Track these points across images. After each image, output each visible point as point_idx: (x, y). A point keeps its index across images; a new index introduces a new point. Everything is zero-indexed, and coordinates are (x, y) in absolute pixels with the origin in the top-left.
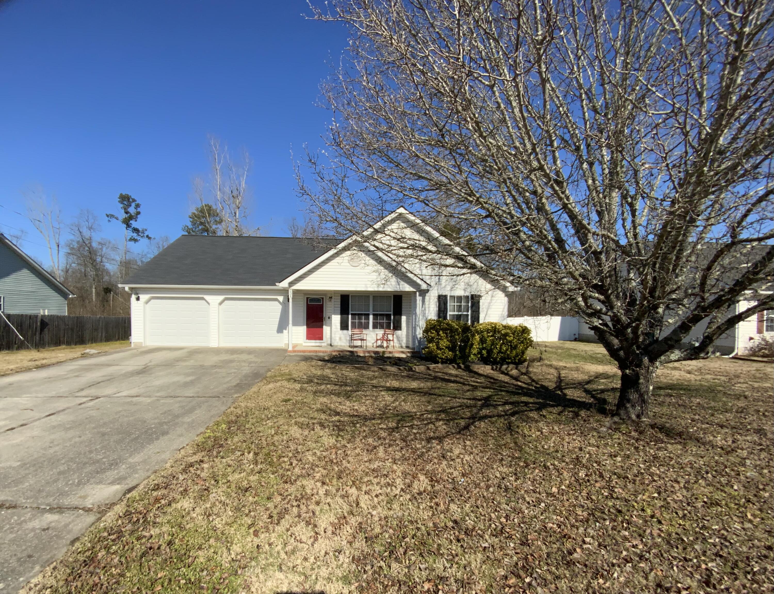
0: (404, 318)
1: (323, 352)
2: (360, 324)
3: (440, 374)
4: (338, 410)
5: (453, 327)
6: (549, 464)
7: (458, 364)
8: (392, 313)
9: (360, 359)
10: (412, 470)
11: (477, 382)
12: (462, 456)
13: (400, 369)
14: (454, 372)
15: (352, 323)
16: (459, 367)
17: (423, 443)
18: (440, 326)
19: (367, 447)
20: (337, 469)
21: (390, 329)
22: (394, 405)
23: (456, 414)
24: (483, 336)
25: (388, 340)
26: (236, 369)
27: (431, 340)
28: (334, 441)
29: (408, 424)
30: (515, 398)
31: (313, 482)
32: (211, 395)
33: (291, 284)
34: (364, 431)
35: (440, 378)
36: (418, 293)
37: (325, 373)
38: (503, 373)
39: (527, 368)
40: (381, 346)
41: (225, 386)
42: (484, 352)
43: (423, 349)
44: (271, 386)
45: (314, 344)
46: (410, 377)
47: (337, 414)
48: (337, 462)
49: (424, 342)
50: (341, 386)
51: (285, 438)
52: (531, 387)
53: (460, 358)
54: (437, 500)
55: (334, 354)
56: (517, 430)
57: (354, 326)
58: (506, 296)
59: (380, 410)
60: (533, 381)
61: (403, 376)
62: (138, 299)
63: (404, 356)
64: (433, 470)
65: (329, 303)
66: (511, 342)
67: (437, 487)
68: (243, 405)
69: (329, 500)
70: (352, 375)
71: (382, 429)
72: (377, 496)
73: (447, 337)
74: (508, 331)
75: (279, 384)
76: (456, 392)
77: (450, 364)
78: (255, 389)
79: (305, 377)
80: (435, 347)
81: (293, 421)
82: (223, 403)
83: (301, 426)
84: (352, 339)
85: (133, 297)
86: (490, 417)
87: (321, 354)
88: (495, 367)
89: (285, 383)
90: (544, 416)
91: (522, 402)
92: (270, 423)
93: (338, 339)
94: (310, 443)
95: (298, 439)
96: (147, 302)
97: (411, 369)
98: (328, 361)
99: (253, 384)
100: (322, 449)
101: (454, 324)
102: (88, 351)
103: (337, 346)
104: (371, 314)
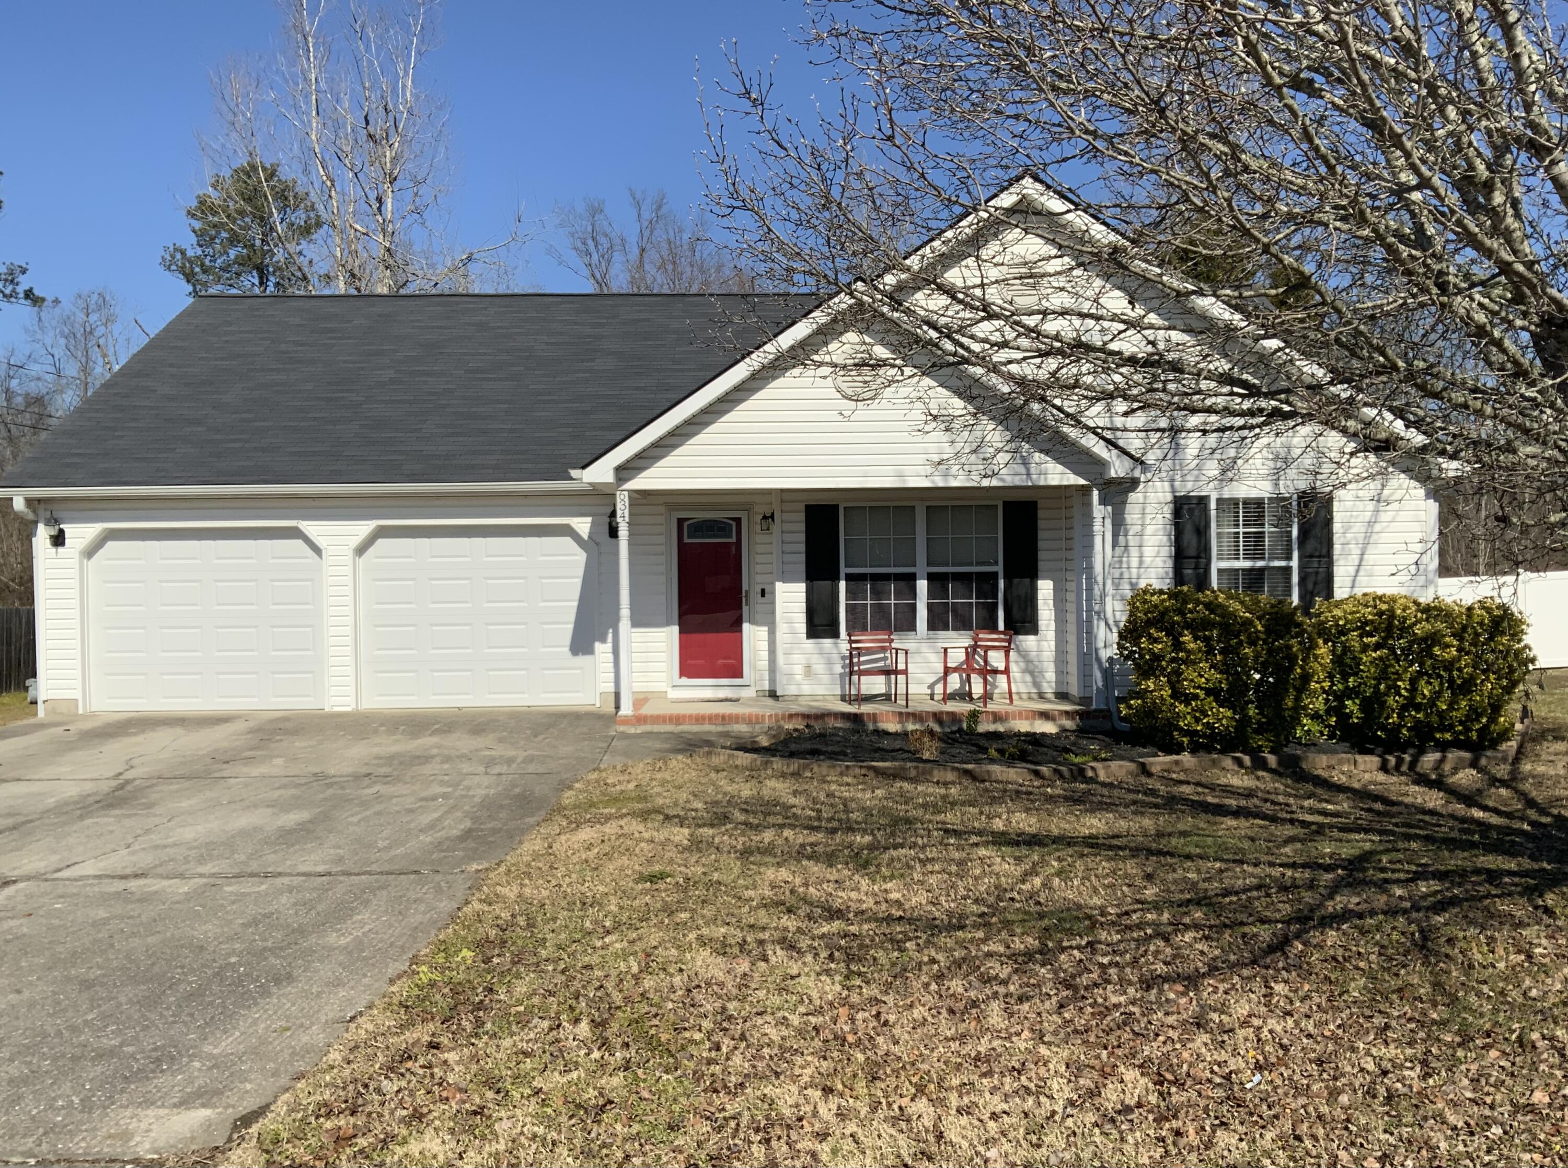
0: (1045, 589)
1: (750, 720)
2: (881, 611)
3: (1187, 790)
4: (837, 904)
5: (1234, 615)
6: (1535, 1036)
7: (1255, 753)
8: (999, 569)
9: (885, 743)
10: (1098, 1057)
11: (1324, 813)
12: (1256, 1022)
13: (1037, 774)
14: (1239, 780)
15: (850, 609)
16: (1259, 764)
17: (1131, 991)
18: (1181, 612)
19: (950, 1002)
20: (860, 1057)
21: (993, 628)
22: (1026, 887)
23: (1246, 907)
24: (1346, 649)
25: (987, 672)
26: (442, 783)
27: (1148, 668)
28: (838, 988)
29: (1077, 941)
30: (1456, 860)
31: (794, 1089)
32: (387, 867)
33: (625, 471)
34: (933, 961)
35: (1185, 801)
36: (1096, 493)
37: (766, 793)
38: (1422, 780)
39: (1517, 760)
40: (965, 696)
41: (426, 839)
42: (1351, 706)
43: (1120, 700)
44: (586, 834)
45: (709, 694)
46: (1077, 801)
47: (834, 914)
48: (859, 1042)
49: (1124, 674)
50: (834, 831)
51: (677, 980)
52: (1516, 825)
53: (1261, 730)
54: (1175, 1124)
55: (789, 726)
56: (1447, 950)
57: (857, 624)
58: (1433, 494)
59: (976, 901)
60: (1531, 803)
61: (1050, 799)
62: (58, 540)
63: (1049, 728)
64: (1167, 1056)
65: (762, 538)
66: (1449, 666)
67: (1178, 1097)
68: (510, 892)
69: (851, 1127)
70: (866, 798)
71: (990, 955)
72: (994, 1116)
73: (1210, 651)
74: (1440, 626)
75: (611, 829)
76: (1246, 845)
77: (1223, 752)
78: (533, 844)
79: (699, 805)
80: (1166, 692)
81: (692, 936)
82: (438, 890)
83: (722, 949)
84: (852, 670)
85: (43, 535)
86: (1361, 916)
87: (742, 728)
88: (1392, 760)
89: (634, 826)
90: (1548, 911)
91: (1477, 871)
92: (615, 943)
93: (799, 670)
94: (762, 994)
95: (721, 985)
96: (90, 552)
97: (1079, 774)
98: (770, 751)
99: (525, 831)
100: (802, 1009)
101: (1234, 605)
103: (795, 698)
104: (922, 573)
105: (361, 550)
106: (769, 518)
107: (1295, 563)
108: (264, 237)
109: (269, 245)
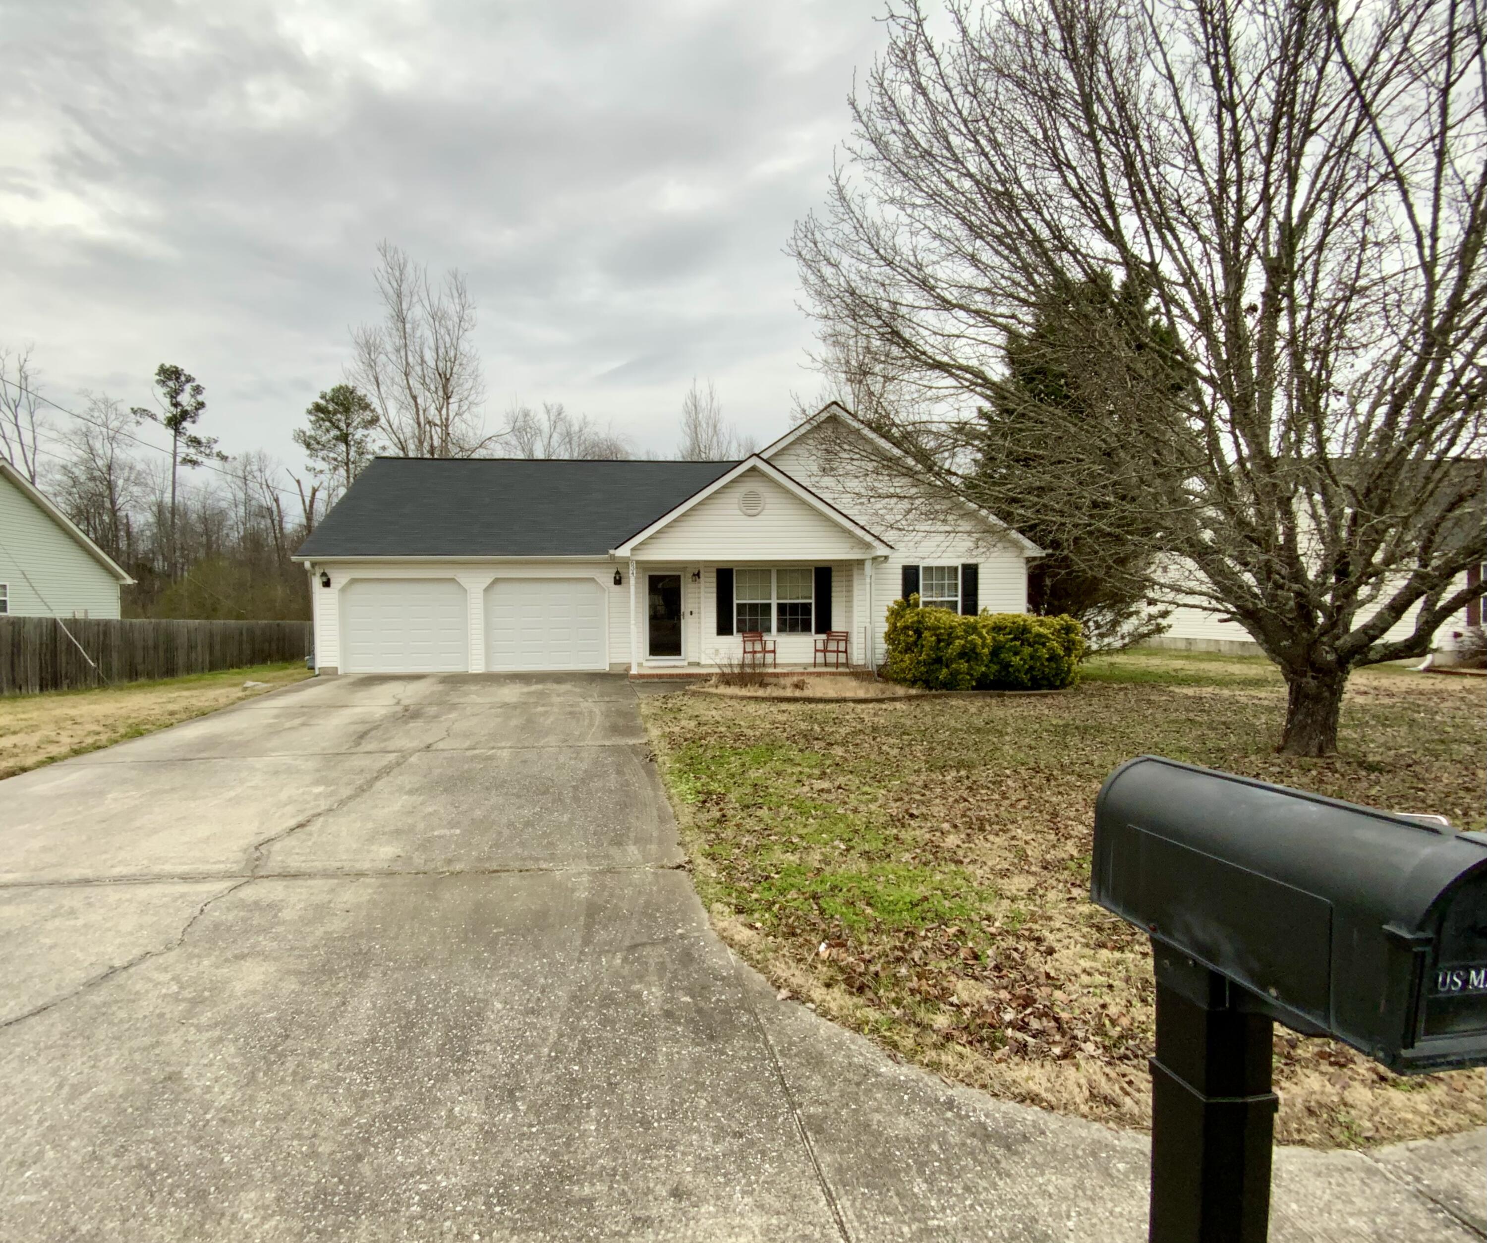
0: (835, 611)
2: (755, 623)
8: (812, 601)
15: (739, 621)
21: (809, 631)
33: (635, 550)
36: (868, 563)
45: (665, 663)
57: (741, 628)
62: (327, 584)
65: (692, 585)
85: (318, 581)
93: (712, 652)
96: (348, 589)
102: (249, 684)
103: (711, 666)
104: (774, 603)
105: (486, 590)
106: (697, 575)
107: (959, 599)
108: (348, 425)
109: (351, 430)
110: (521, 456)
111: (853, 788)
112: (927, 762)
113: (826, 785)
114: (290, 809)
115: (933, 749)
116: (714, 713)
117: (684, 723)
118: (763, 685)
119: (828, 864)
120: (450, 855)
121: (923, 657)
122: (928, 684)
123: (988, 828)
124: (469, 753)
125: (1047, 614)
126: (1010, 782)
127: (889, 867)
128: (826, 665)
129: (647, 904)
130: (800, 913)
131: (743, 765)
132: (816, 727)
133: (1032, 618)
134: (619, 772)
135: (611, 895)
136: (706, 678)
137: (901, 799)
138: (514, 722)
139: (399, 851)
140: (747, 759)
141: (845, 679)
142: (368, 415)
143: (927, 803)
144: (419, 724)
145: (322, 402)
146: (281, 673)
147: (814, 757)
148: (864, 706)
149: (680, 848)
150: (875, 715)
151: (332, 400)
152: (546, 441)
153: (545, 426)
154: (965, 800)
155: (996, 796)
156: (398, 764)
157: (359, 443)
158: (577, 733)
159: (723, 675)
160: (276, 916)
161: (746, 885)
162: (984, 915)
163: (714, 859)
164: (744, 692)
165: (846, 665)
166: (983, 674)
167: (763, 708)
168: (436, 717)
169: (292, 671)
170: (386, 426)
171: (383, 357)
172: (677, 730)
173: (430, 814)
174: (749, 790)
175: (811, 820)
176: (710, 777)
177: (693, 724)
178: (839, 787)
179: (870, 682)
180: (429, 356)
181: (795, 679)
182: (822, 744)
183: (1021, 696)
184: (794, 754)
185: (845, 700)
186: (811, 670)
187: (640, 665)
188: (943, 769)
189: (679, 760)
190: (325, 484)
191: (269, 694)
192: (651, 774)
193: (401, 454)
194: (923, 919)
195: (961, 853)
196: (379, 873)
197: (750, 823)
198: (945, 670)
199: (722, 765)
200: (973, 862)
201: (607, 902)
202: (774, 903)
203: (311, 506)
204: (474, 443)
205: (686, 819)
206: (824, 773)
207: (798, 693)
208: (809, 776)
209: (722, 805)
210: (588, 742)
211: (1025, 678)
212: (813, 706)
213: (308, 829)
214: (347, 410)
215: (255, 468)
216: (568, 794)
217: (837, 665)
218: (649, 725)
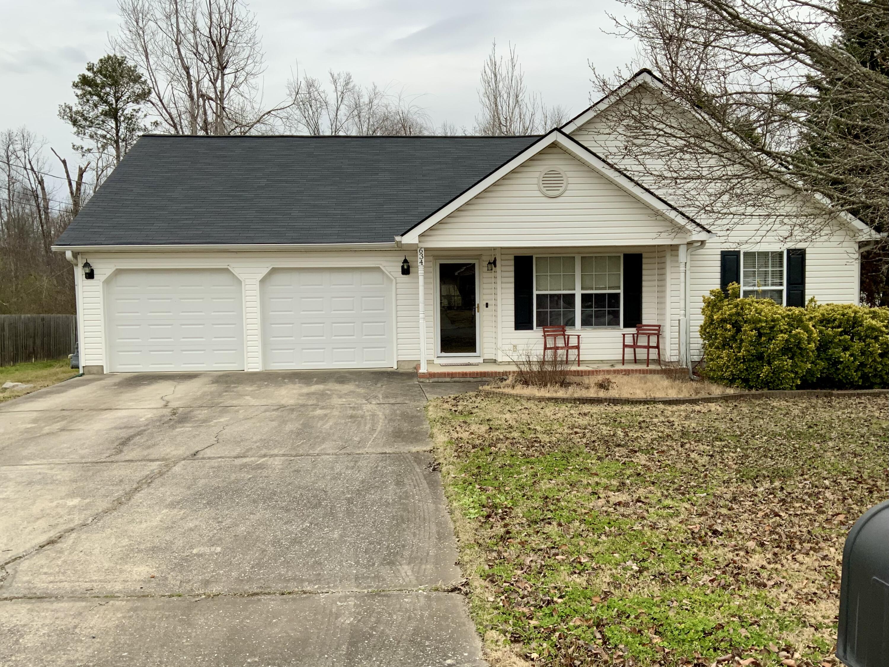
0: (646, 302)
2: (556, 315)
8: (621, 291)
15: (539, 314)
21: (617, 324)
33: (423, 237)
36: (682, 249)
45: (457, 361)
57: (543, 321)
62: (90, 275)
65: (488, 275)
85: (79, 273)
93: (510, 347)
96: (109, 282)
102: (8, 384)
103: (509, 363)
104: (578, 294)
105: (263, 281)
106: (493, 263)
107: (784, 288)
108: (117, 100)
109: (120, 104)
110: (305, 132)
111: (653, 502)
112: (738, 471)
113: (623, 497)
114: (42, 524)
115: (747, 456)
116: (508, 416)
117: (474, 427)
118: (564, 384)
119: (617, 586)
120: (207, 576)
121: (743, 352)
122: (746, 383)
123: (798, 546)
124: (238, 462)
125: (881, 305)
126: (828, 494)
127: (685, 590)
128: (636, 361)
129: (416, 631)
130: (581, 642)
131: (536, 475)
132: (620, 433)
133: (864, 309)
134: (399, 483)
135: (378, 622)
136: (502, 377)
137: (705, 514)
138: (289, 427)
139: (153, 571)
140: (539, 468)
141: (656, 377)
142: (137, 88)
143: (734, 519)
144: (187, 428)
145: (90, 74)
146: (45, 372)
147: (613, 466)
148: (675, 408)
149: (458, 568)
150: (687, 417)
151: (100, 71)
152: (333, 115)
153: (332, 98)
154: (777, 515)
155: (812, 510)
156: (161, 474)
157: (130, 119)
158: (357, 439)
159: (521, 373)
160: (17, 642)
161: (526, 610)
162: (783, 644)
163: (492, 581)
164: (544, 393)
165: (658, 361)
166: (809, 371)
167: (564, 410)
168: (205, 421)
169: (56, 369)
170: (156, 100)
171: (152, 24)
172: (465, 435)
173: (191, 530)
174: (538, 503)
175: (603, 537)
176: (498, 488)
177: (484, 428)
178: (638, 500)
179: (684, 380)
180: (203, 24)
181: (600, 378)
182: (624, 451)
183: (850, 396)
184: (592, 462)
185: (654, 401)
186: (620, 367)
187: (430, 362)
188: (756, 480)
189: (466, 470)
190: (93, 164)
191: (29, 396)
192: (433, 484)
193: (173, 132)
194: (715, 650)
195: (765, 574)
196: (131, 596)
197: (536, 541)
198: (766, 368)
199: (511, 475)
200: (778, 585)
201: (372, 628)
202: (554, 631)
203: (78, 189)
204: (251, 118)
205: (466, 537)
206: (624, 484)
207: (602, 394)
208: (606, 488)
209: (507, 520)
210: (368, 449)
211: (856, 376)
212: (618, 408)
213: (58, 546)
214: (115, 83)
215: (18, 147)
216: (341, 508)
217: (648, 362)
218: (435, 430)
